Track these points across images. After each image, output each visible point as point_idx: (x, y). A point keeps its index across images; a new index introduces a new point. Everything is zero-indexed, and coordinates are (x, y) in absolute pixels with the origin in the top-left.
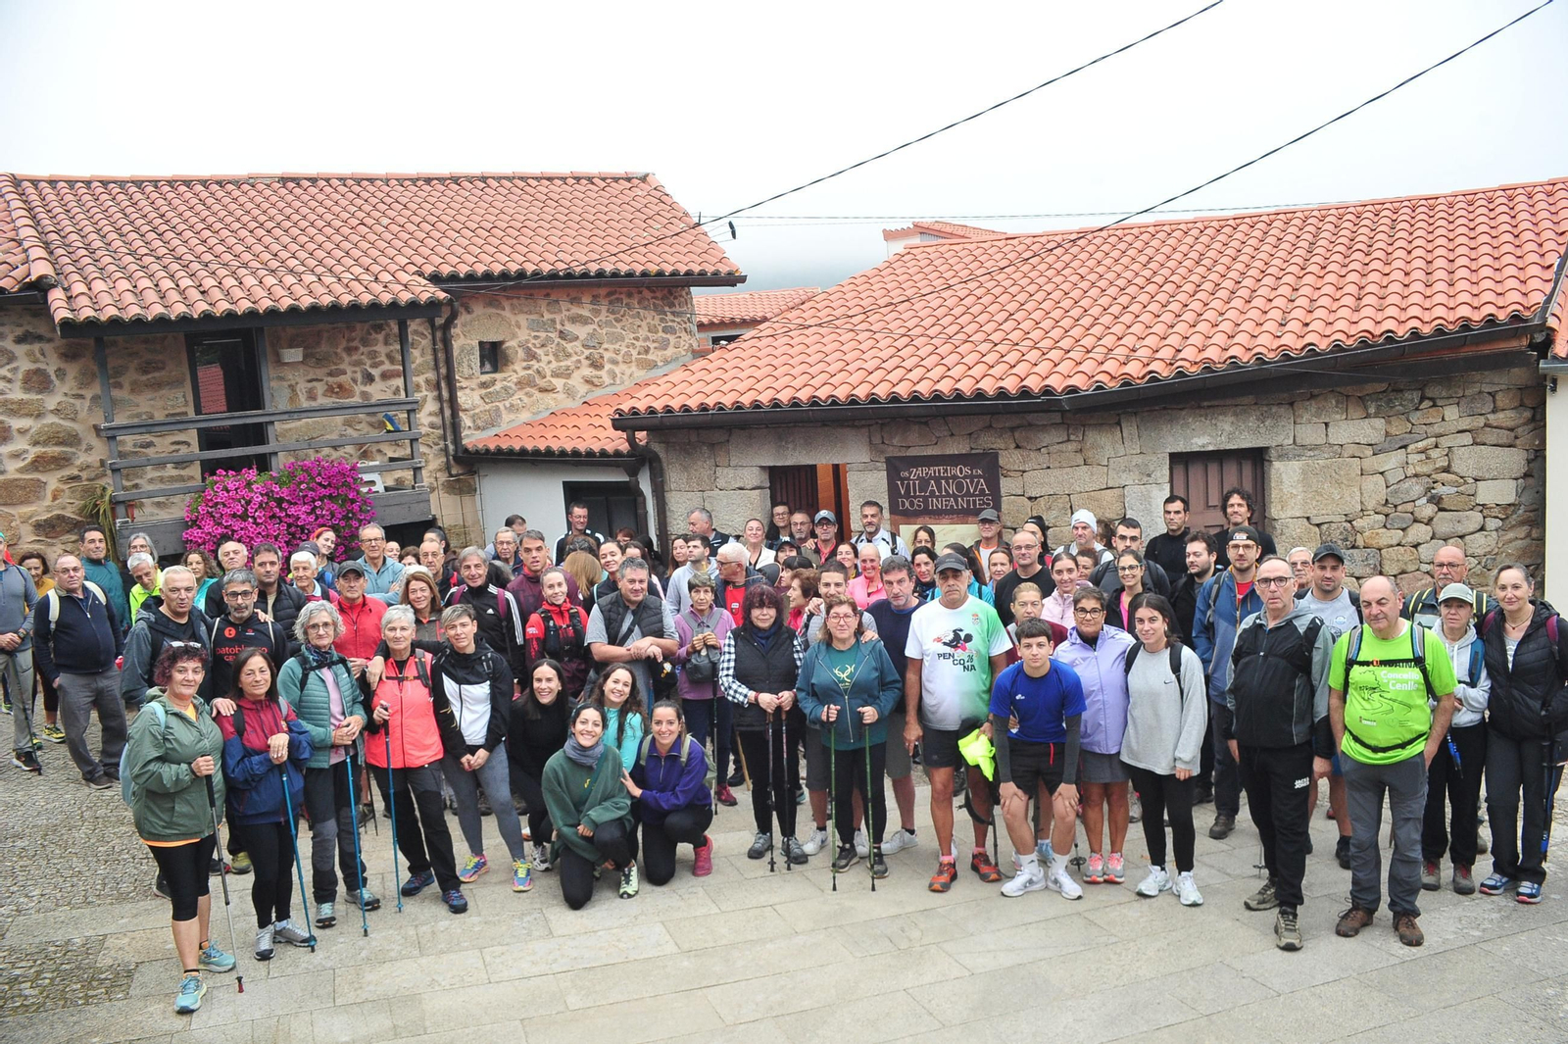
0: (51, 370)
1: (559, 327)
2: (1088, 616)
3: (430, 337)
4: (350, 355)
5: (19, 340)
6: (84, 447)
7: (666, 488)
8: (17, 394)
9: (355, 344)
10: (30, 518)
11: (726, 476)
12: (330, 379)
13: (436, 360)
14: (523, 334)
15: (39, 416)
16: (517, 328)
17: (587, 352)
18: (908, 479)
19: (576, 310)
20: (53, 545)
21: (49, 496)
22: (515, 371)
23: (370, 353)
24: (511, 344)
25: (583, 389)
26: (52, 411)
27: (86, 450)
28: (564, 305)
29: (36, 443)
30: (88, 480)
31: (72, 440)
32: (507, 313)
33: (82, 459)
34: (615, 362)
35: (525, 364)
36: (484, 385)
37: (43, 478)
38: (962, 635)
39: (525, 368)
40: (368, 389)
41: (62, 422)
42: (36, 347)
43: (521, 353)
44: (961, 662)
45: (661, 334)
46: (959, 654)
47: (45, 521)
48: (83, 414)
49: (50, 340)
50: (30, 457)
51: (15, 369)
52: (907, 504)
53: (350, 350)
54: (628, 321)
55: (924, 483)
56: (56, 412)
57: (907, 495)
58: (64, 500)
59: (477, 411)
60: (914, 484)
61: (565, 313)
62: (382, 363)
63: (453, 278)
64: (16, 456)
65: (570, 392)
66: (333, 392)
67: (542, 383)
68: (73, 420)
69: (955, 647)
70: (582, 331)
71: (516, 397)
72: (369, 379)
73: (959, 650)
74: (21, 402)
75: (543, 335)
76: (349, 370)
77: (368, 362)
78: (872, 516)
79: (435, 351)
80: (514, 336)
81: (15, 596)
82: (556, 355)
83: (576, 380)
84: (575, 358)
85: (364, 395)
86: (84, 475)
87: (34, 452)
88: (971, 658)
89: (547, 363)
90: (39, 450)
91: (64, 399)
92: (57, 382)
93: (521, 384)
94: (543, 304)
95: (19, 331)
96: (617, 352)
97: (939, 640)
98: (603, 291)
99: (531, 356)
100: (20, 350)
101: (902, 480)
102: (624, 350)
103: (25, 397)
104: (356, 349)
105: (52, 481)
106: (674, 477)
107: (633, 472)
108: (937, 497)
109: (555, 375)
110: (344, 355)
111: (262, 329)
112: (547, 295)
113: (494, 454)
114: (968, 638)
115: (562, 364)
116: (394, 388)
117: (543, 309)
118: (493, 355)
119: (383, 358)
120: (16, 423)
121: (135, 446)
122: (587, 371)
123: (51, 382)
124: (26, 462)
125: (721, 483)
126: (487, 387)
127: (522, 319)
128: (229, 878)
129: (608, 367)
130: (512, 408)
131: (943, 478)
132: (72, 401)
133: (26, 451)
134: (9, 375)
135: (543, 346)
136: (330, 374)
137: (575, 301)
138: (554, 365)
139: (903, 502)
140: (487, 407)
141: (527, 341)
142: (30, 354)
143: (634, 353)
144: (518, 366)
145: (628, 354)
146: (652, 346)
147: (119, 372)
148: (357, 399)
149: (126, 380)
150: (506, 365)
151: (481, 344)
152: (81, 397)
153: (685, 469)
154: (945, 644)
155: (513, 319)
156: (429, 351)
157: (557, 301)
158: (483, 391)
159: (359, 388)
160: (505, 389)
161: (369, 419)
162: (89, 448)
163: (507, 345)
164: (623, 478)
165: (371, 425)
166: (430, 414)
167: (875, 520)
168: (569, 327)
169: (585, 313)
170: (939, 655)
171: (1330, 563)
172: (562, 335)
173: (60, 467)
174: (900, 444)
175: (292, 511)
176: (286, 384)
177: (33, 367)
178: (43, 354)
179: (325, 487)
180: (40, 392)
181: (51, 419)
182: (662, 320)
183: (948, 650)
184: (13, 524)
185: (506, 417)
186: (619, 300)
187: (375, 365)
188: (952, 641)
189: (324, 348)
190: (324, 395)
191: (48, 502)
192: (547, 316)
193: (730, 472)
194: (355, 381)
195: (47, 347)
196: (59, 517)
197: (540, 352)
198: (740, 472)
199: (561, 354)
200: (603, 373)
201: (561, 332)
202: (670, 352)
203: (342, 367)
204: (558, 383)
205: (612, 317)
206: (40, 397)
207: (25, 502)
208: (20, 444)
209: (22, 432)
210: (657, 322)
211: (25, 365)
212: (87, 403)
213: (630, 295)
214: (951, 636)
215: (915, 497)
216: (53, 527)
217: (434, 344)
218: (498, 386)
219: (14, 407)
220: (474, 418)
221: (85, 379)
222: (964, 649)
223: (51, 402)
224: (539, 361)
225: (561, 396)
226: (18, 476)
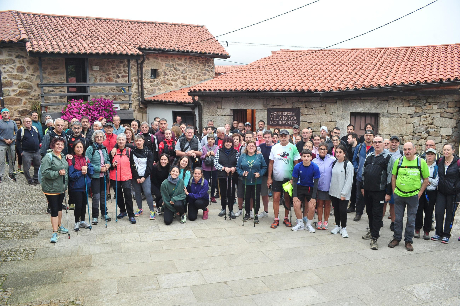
0: (25, 67)
1: (174, 66)
2: (323, 151)
3: (136, 66)
4: (113, 70)
5: (17, 57)
6: (34, 90)
7: (202, 114)
8: (15, 73)
9: (114, 66)
10: (17, 109)
11: (220, 111)
12: (107, 76)
13: (138, 73)
14: (164, 68)
15: (21, 80)
16: (162, 66)
17: (182, 75)
18: (273, 115)
19: (180, 62)
21: (23, 104)
22: (161, 78)
23: (119, 69)
24: (160, 70)
25: (180, 85)
26: (25, 79)
27: (34, 91)
28: (176, 60)
29: (20, 88)
30: (34, 100)
31: (30, 88)
32: (159, 61)
33: (33, 93)
34: (190, 78)
35: (164, 76)
36: (151, 82)
37: (21, 98)
38: (286, 154)
39: (164, 78)
40: (117, 80)
41: (28, 82)
42: (21, 59)
43: (163, 73)
44: (285, 162)
45: (204, 71)
46: (285, 159)
47: (21, 111)
48: (34, 81)
49: (25, 58)
50: (18, 92)
51: (15, 65)
52: (273, 122)
53: (113, 68)
54: (195, 66)
55: (278, 116)
56: (26, 79)
57: (273, 120)
58: (27, 105)
59: (149, 89)
60: (275, 117)
61: (176, 62)
62: (122, 73)
63: (145, 49)
64: (14, 91)
65: (176, 86)
66: (107, 80)
67: (168, 82)
68: (31, 82)
69: (284, 157)
70: (181, 68)
71: (161, 86)
72: (118, 77)
73: (285, 158)
74: (16, 75)
75: (170, 68)
76: (112, 74)
77: (118, 72)
78: (262, 125)
79: (138, 71)
80: (161, 68)
81: (11, 129)
82: (173, 75)
83: (178, 83)
84: (178, 76)
85: (116, 81)
86: (33, 98)
87: (19, 90)
88: (288, 161)
89: (170, 77)
90: (21, 90)
91: (29, 75)
92: (27, 70)
93: (162, 82)
94: (170, 59)
95: (17, 54)
96: (191, 75)
97: (279, 155)
98: (188, 57)
99: (166, 74)
100: (17, 60)
101: (272, 115)
102: (193, 75)
103: (18, 74)
104: (115, 68)
105: (24, 99)
106: (205, 111)
107: (193, 109)
108: (281, 121)
109: (173, 80)
110: (111, 69)
111: (87, 59)
112: (172, 57)
113: (153, 101)
114: (288, 155)
115: (174, 77)
116: (125, 80)
117: (170, 61)
118: (155, 73)
119: (122, 71)
120: (14, 81)
121: (48, 91)
122: (182, 80)
123: (25, 70)
124: (17, 93)
125: (218, 113)
126: (152, 82)
127: (164, 63)
128: (68, 211)
129: (188, 79)
130: (159, 89)
131: (284, 115)
132: (31, 76)
133: (17, 90)
134: (13, 67)
135: (169, 72)
136: (107, 75)
137: (180, 59)
138: (172, 77)
139: (271, 122)
140: (152, 88)
141: (165, 70)
142: (19, 61)
143: (196, 76)
144: (162, 77)
145: (194, 76)
146: (201, 74)
147: (45, 69)
148: (114, 82)
149: (47, 71)
150: (158, 76)
151: (151, 69)
152: (33, 75)
153: (209, 108)
154: (281, 156)
155: (161, 63)
156: (136, 70)
157: (174, 59)
158: (151, 83)
159: (115, 80)
160: (158, 83)
161: (117, 89)
162: (35, 91)
163: (159, 70)
164: (190, 110)
165: (118, 90)
166: (135, 89)
167: (262, 126)
168: (177, 67)
169: (183, 63)
170: (279, 159)
171: (395, 141)
172: (175, 69)
173: (26, 95)
174: (271, 105)
175: (93, 113)
176: (94, 76)
177: (20, 65)
178: (23, 62)
179: (103, 106)
180: (22, 73)
181: (24, 81)
182: (205, 67)
183: (282, 158)
184: (12, 111)
185: (157, 92)
186: (193, 60)
187: (120, 73)
188: (283, 155)
189: (105, 67)
190: (105, 81)
191: (22, 105)
192: (171, 63)
193: (221, 110)
194: (114, 77)
195: (25, 60)
196: (25, 110)
197: (168, 73)
198: (224, 110)
199: (175, 74)
200: (186, 81)
201: (175, 68)
202: (206, 77)
203: (110, 73)
204: (173, 83)
205: (190, 65)
206: (22, 74)
207: (16, 104)
208: (15, 88)
209: (16, 84)
210: (203, 67)
211: (18, 65)
212: (35, 77)
213: (196, 59)
214: (283, 154)
215: (275, 120)
216: (24, 113)
217: (138, 68)
218: (155, 82)
219: (14, 76)
220: (148, 91)
221: (35, 70)
222: (286, 158)
223: (25, 76)
224: (168, 76)
225: (174, 87)
226: (14, 97)
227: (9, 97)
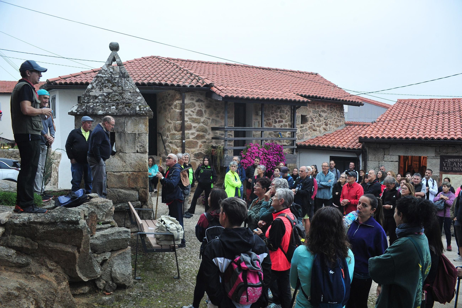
0: (203, 110)
1: (319, 113)
3: (290, 112)
4: (272, 115)
5: (197, 101)
6: (208, 133)
7: (367, 160)
8: (195, 116)
9: (273, 112)
10: (194, 152)
11: (387, 158)
12: (267, 121)
13: (291, 119)
14: (311, 114)
15: (199, 123)
16: (310, 112)
17: (325, 121)
18: (447, 162)
19: (323, 109)
20: (197, 161)
21: (199, 147)
22: (308, 124)
23: (276, 115)
24: (308, 116)
25: (323, 131)
26: (202, 122)
27: (208, 134)
28: (321, 107)
29: (198, 131)
30: (208, 143)
31: (205, 131)
32: (308, 108)
33: (207, 137)
34: (330, 124)
35: (311, 122)
36: (301, 127)
37: (198, 141)
39: (311, 124)
40: (275, 125)
41: (204, 125)
42: (200, 103)
43: (310, 119)
45: (340, 118)
47: (197, 154)
48: (209, 124)
49: (204, 102)
50: (196, 135)
51: (195, 109)
52: (446, 169)
53: (272, 113)
54: (333, 113)
55: (452, 163)
56: (203, 122)
57: (446, 166)
58: (202, 148)
59: (299, 134)
60: (449, 163)
61: (321, 109)
62: (279, 118)
64: (192, 134)
65: (320, 132)
66: (268, 125)
67: (314, 128)
68: (207, 125)
70: (324, 115)
71: (308, 131)
72: (276, 122)
74: (195, 119)
75: (316, 115)
76: (272, 119)
77: (276, 117)
79: (291, 116)
80: (309, 114)
82: (318, 121)
83: (321, 129)
84: (322, 122)
85: (274, 126)
86: (207, 141)
87: (197, 133)
89: (316, 123)
90: (198, 133)
91: (205, 119)
92: (204, 114)
93: (310, 128)
94: (316, 106)
95: (197, 98)
96: (331, 122)
98: (330, 104)
99: (313, 120)
100: (197, 104)
101: (445, 162)
102: (332, 121)
103: (197, 117)
104: (274, 113)
105: (200, 142)
106: (370, 157)
107: (358, 155)
108: (456, 167)
109: (318, 126)
110: (271, 114)
111: (265, 104)
112: (318, 104)
115: (319, 123)
116: (281, 125)
117: (316, 108)
118: (304, 119)
119: (279, 117)
120: (194, 125)
121: (220, 134)
122: (324, 126)
123: (203, 114)
124: (195, 136)
125: (385, 159)
126: (302, 128)
127: (311, 109)
129: (329, 125)
130: (307, 134)
131: (458, 162)
132: (207, 120)
133: (195, 133)
134: (194, 111)
135: (315, 118)
136: (268, 120)
137: (323, 106)
138: (317, 123)
139: (445, 168)
140: (301, 133)
141: (312, 116)
142: (199, 105)
143: (334, 122)
144: (309, 123)
145: (333, 122)
146: (338, 121)
147: (219, 113)
148: (272, 127)
149: (219, 115)
150: (306, 122)
151: (302, 115)
152: (209, 119)
153: (374, 155)
155: (309, 109)
156: (290, 116)
157: (319, 106)
158: (301, 129)
159: (274, 124)
160: (306, 129)
161: (275, 133)
162: (209, 134)
163: (307, 116)
164: (356, 156)
165: (275, 135)
166: (288, 134)
168: (322, 113)
169: (326, 110)
172: (320, 115)
173: (202, 138)
174: (444, 152)
175: (268, 157)
176: (257, 121)
177: (199, 109)
178: (202, 106)
179: (276, 151)
180: (200, 116)
181: (201, 124)
182: (340, 114)
185: (305, 137)
186: (332, 107)
187: (277, 118)
189: (266, 112)
190: (265, 125)
192: (317, 110)
193: (389, 157)
194: (273, 122)
195: (203, 103)
196: (201, 153)
197: (314, 119)
198: (392, 157)
199: (319, 121)
200: (327, 127)
201: (320, 114)
202: (341, 123)
203: (270, 118)
204: (318, 128)
205: (330, 112)
206: (200, 118)
207: (193, 148)
208: (193, 131)
209: (194, 127)
210: (339, 114)
211: (198, 108)
212: (210, 121)
213: (335, 106)
215: (449, 167)
216: (199, 155)
217: (291, 114)
218: (304, 128)
219: (194, 120)
220: (298, 136)
221: (211, 114)
223: (202, 119)
224: (314, 122)
225: (318, 132)
226: (192, 140)
227: (188, 140)
